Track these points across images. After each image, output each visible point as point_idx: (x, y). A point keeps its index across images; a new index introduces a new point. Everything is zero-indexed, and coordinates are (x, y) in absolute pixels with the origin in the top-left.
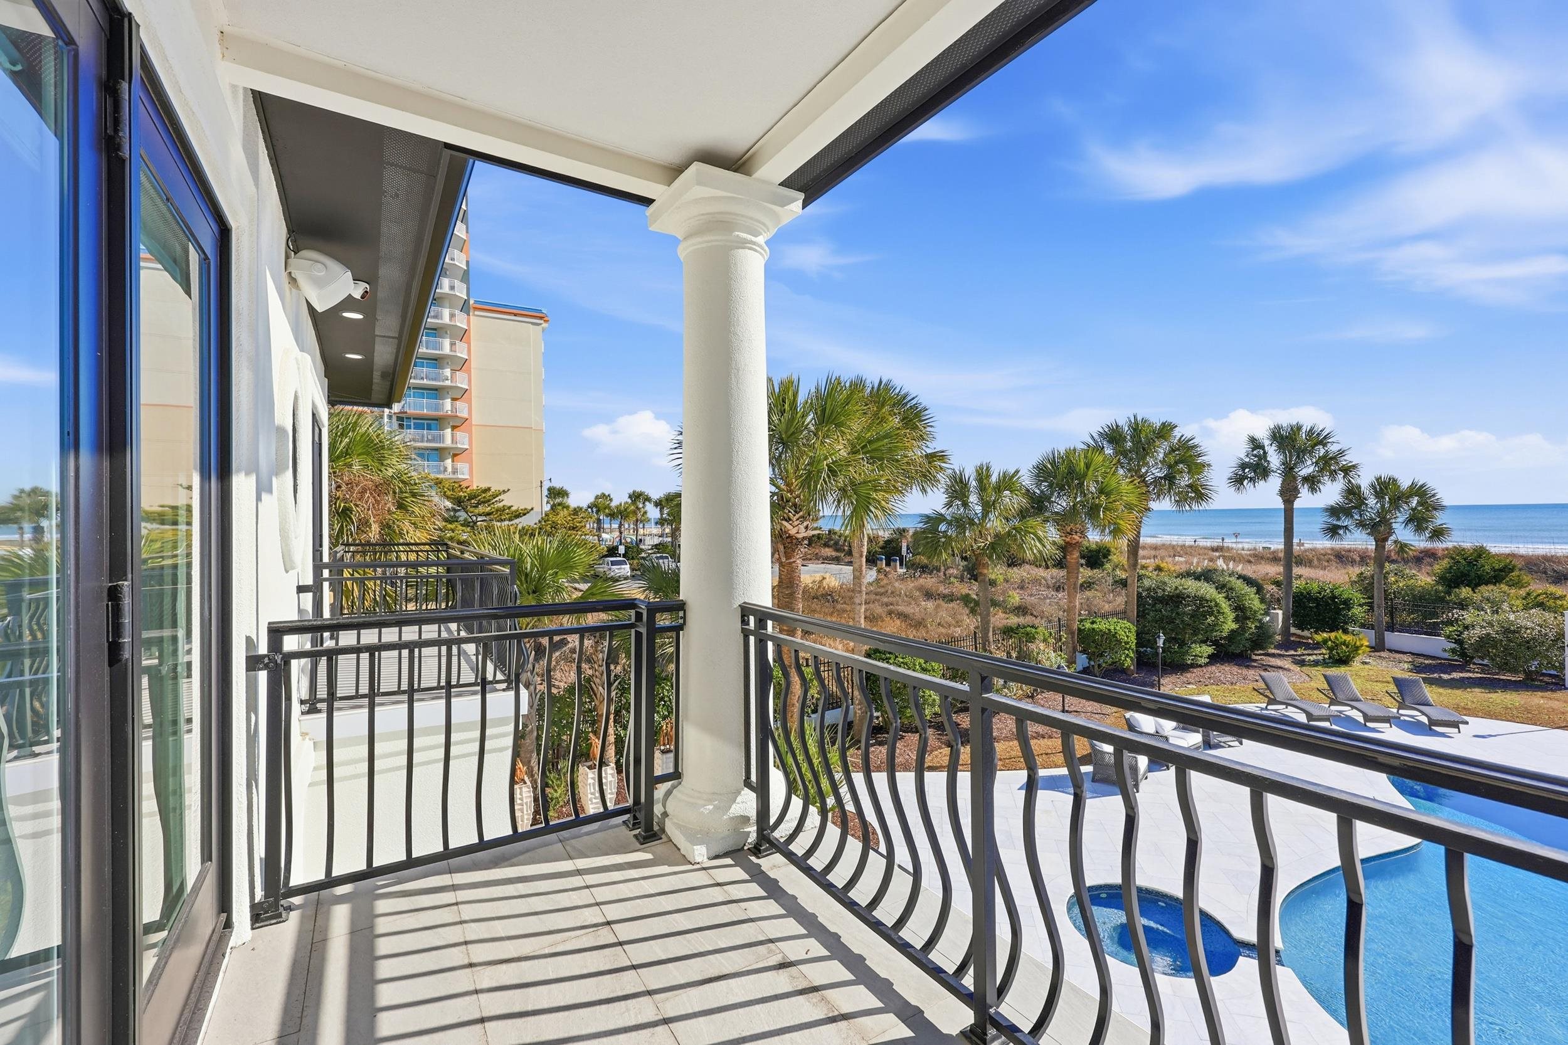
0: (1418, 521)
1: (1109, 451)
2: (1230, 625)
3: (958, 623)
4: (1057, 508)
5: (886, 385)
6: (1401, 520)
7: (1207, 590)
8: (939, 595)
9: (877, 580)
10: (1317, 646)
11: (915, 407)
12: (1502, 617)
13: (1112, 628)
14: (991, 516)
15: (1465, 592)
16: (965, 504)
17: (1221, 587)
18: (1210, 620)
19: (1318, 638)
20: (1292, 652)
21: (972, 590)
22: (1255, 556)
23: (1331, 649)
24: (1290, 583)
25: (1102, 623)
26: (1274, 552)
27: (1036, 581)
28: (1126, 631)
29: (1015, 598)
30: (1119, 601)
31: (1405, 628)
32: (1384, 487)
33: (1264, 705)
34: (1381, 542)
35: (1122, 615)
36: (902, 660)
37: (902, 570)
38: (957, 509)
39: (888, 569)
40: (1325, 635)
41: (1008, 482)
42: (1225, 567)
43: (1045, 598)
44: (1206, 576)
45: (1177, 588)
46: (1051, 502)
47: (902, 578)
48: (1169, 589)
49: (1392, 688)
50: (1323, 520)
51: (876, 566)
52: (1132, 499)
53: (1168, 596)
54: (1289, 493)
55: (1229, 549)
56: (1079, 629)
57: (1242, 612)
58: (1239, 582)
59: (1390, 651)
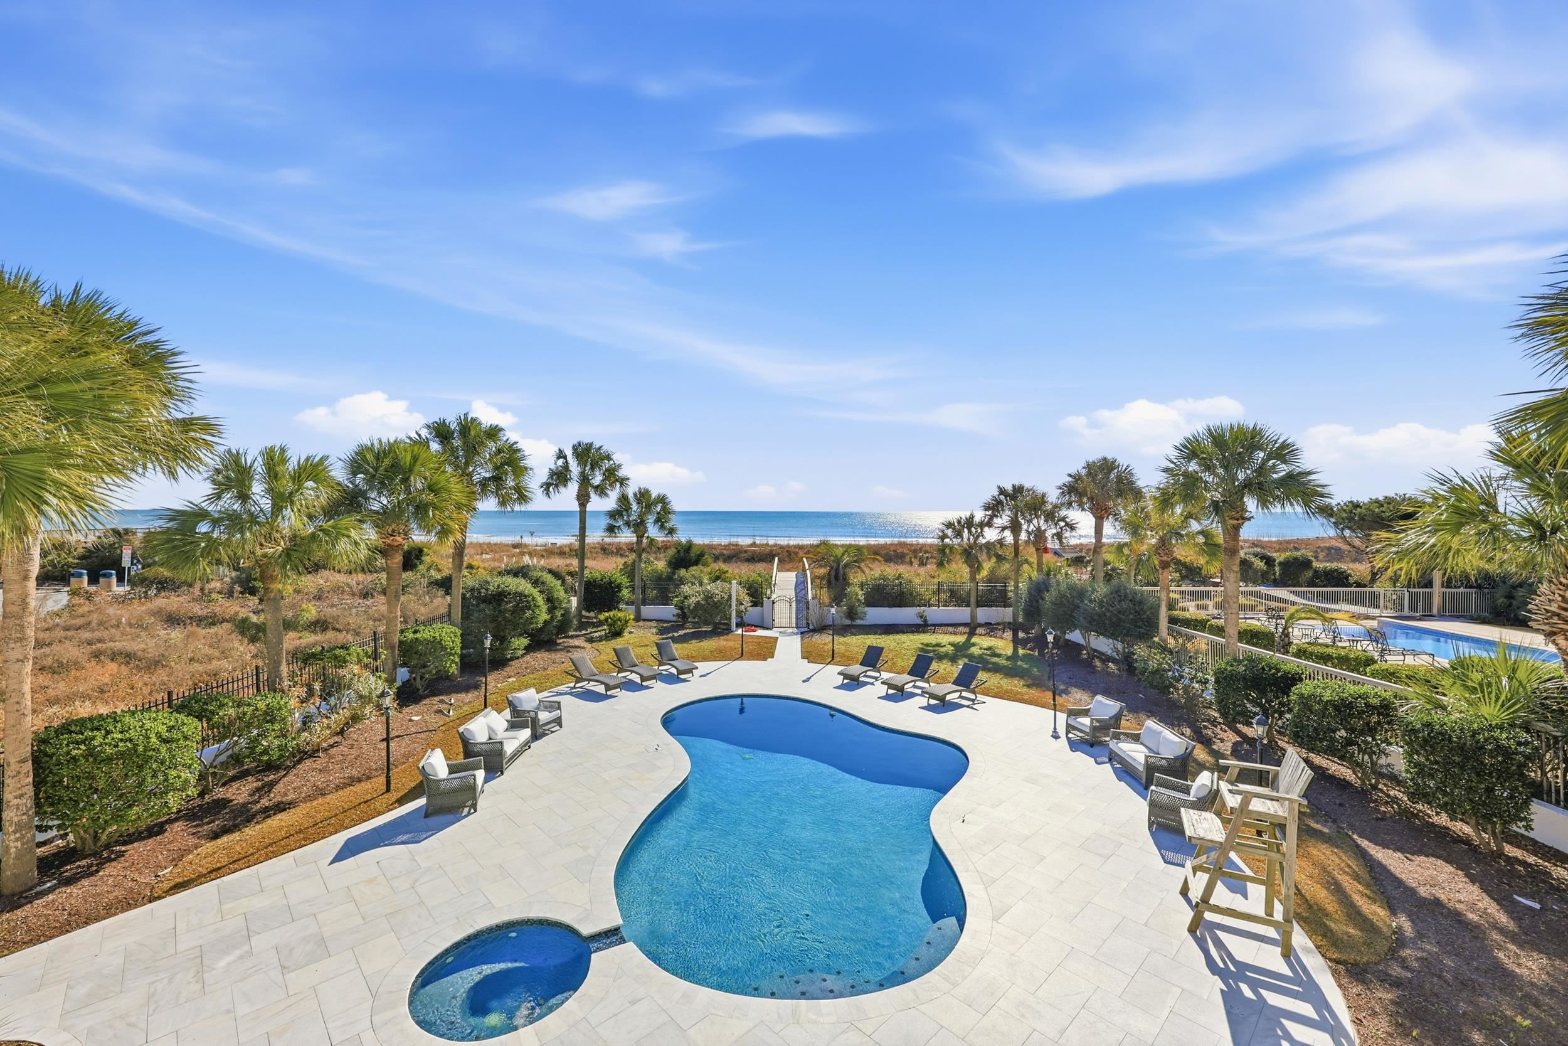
0: (661, 521)
1: (435, 446)
2: (544, 616)
3: (225, 654)
4: (375, 506)
5: (88, 298)
6: (651, 521)
7: (523, 585)
8: (191, 618)
9: (70, 607)
10: (601, 623)
11: (153, 346)
12: (704, 588)
13: (437, 635)
14: (287, 512)
15: (683, 572)
16: (244, 497)
17: (536, 582)
18: (528, 614)
19: (602, 617)
20: (584, 632)
21: (246, 608)
22: (546, 551)
23: (611, 625)
24: (582, 574)
25: (427, 631)
26: (561, 547)
27: (338, 589)
28: (450, 635)
29: (311, 611)
30: (441, 602)
31: (653, 602)
32: (643, 496)
33: (572, 685)
34: (640, 537)
35: (448, 617)
36: (120, 736)
37: (121, 589)
38: (229, 502)
39: (93, 589)
40: (607, 614)
41: (313, 470)
42: (530, 562)
43: (350, 608)
44: (520, 572)
45: (499, 586)
46: (367, 499)
47: (122, 600)
48: (491, 587)
49: (655, 651)
50: (605, 521)
51: (68, 584)
52: (460, 497)
53: (491, 595)
54: (583, 498)
55: (526, 546)
56: (401, 642)
57: (552, 603)
58: (549, 576)
59: (644, 620)
